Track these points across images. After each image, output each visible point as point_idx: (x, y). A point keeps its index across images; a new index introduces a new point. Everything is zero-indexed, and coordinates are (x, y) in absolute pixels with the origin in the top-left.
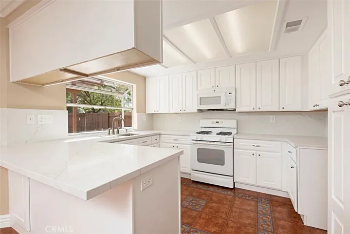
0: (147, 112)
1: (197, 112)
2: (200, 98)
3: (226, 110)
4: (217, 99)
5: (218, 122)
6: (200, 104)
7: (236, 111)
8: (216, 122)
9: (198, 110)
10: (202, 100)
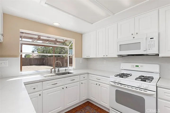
0: (83, 57)
1: (117, 57)
2: (120, 45)
3: (147, 55)
4: (137, 45)
5: (138, 66)
6: (120, 51)
7: (160, 56)
8: (136, 66)
9: (118, 55)
10: (121, 47)
